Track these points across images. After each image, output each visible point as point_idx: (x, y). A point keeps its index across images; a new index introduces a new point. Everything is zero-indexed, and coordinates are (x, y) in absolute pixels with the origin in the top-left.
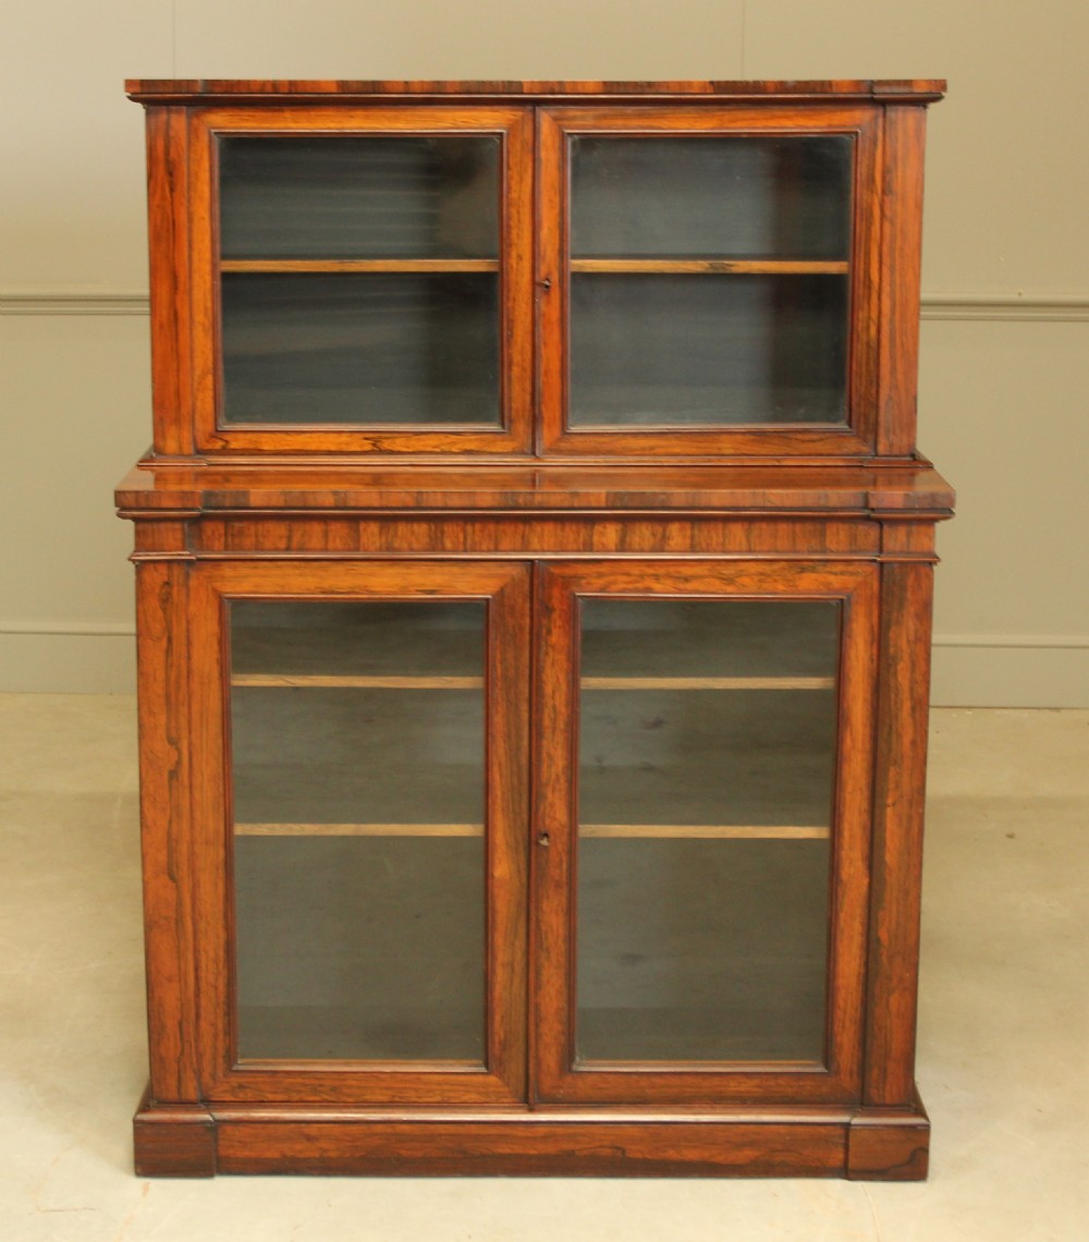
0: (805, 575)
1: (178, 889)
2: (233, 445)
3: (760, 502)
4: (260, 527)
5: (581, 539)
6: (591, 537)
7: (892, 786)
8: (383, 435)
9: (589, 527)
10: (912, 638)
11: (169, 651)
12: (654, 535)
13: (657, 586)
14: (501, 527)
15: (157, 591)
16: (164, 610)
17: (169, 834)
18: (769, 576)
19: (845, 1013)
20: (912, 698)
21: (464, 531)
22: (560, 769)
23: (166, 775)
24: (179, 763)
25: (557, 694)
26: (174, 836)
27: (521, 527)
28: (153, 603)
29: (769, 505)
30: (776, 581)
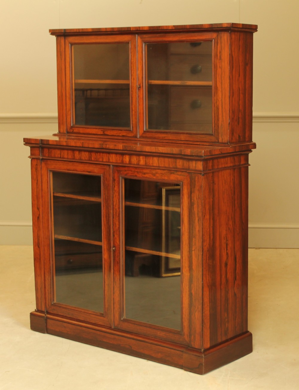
0: (172, 175)
1: (40, 250)
2: (75, 131)
3: (157, 151)
4: (55, 150)
5: (121, 159)
6: (123, 159)
7: (194, 244)
8: (105, 130)
9: (122, 156)
10: (197, 197)
11: (37, 183)
12: (137, 159)
13: (138, 175)
14: (104, 154)
15: (35, 166)
16: (36, 172)
17: (38, 234)
18: (163, 174)
19: (185, 316)
20: (198, 217)
21: (96, 155)
22: (118, 228)
23: (37, 218)
24: (39, 214)
25: (116, 205)
26: (39, 235)
27: (108, 155)
28: (34, 170)
29: (159, 152)
30: (165, 176)
